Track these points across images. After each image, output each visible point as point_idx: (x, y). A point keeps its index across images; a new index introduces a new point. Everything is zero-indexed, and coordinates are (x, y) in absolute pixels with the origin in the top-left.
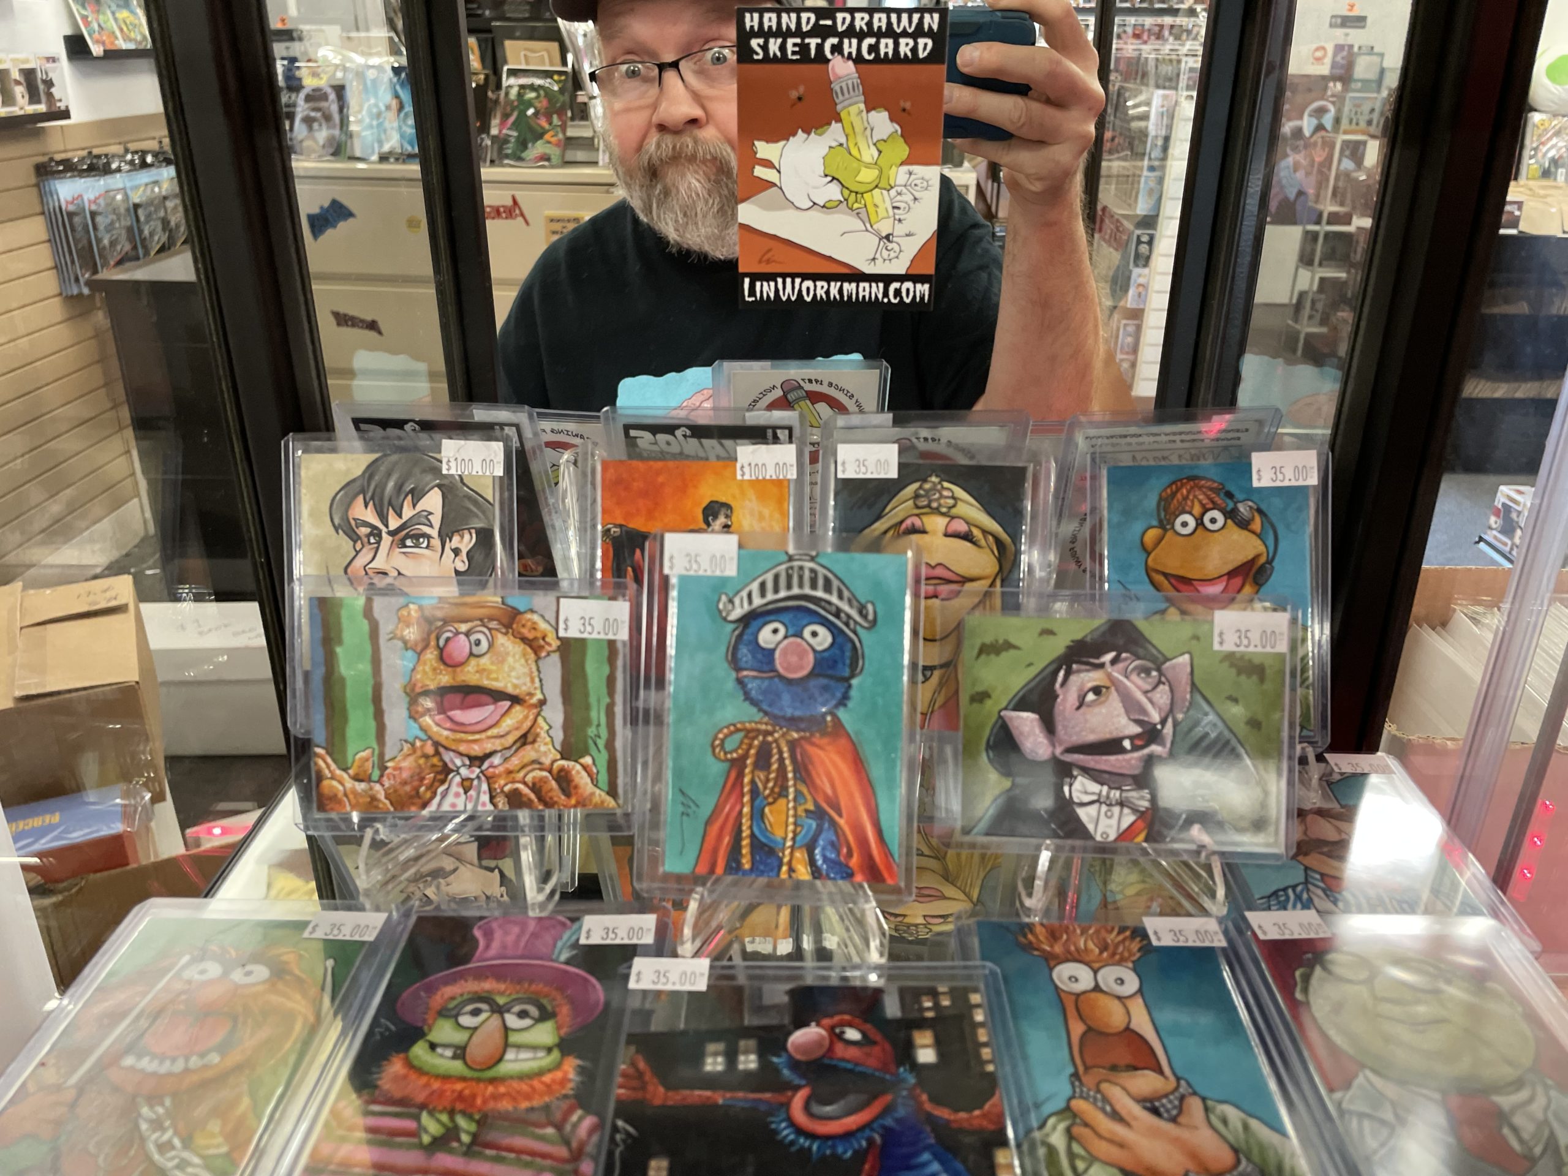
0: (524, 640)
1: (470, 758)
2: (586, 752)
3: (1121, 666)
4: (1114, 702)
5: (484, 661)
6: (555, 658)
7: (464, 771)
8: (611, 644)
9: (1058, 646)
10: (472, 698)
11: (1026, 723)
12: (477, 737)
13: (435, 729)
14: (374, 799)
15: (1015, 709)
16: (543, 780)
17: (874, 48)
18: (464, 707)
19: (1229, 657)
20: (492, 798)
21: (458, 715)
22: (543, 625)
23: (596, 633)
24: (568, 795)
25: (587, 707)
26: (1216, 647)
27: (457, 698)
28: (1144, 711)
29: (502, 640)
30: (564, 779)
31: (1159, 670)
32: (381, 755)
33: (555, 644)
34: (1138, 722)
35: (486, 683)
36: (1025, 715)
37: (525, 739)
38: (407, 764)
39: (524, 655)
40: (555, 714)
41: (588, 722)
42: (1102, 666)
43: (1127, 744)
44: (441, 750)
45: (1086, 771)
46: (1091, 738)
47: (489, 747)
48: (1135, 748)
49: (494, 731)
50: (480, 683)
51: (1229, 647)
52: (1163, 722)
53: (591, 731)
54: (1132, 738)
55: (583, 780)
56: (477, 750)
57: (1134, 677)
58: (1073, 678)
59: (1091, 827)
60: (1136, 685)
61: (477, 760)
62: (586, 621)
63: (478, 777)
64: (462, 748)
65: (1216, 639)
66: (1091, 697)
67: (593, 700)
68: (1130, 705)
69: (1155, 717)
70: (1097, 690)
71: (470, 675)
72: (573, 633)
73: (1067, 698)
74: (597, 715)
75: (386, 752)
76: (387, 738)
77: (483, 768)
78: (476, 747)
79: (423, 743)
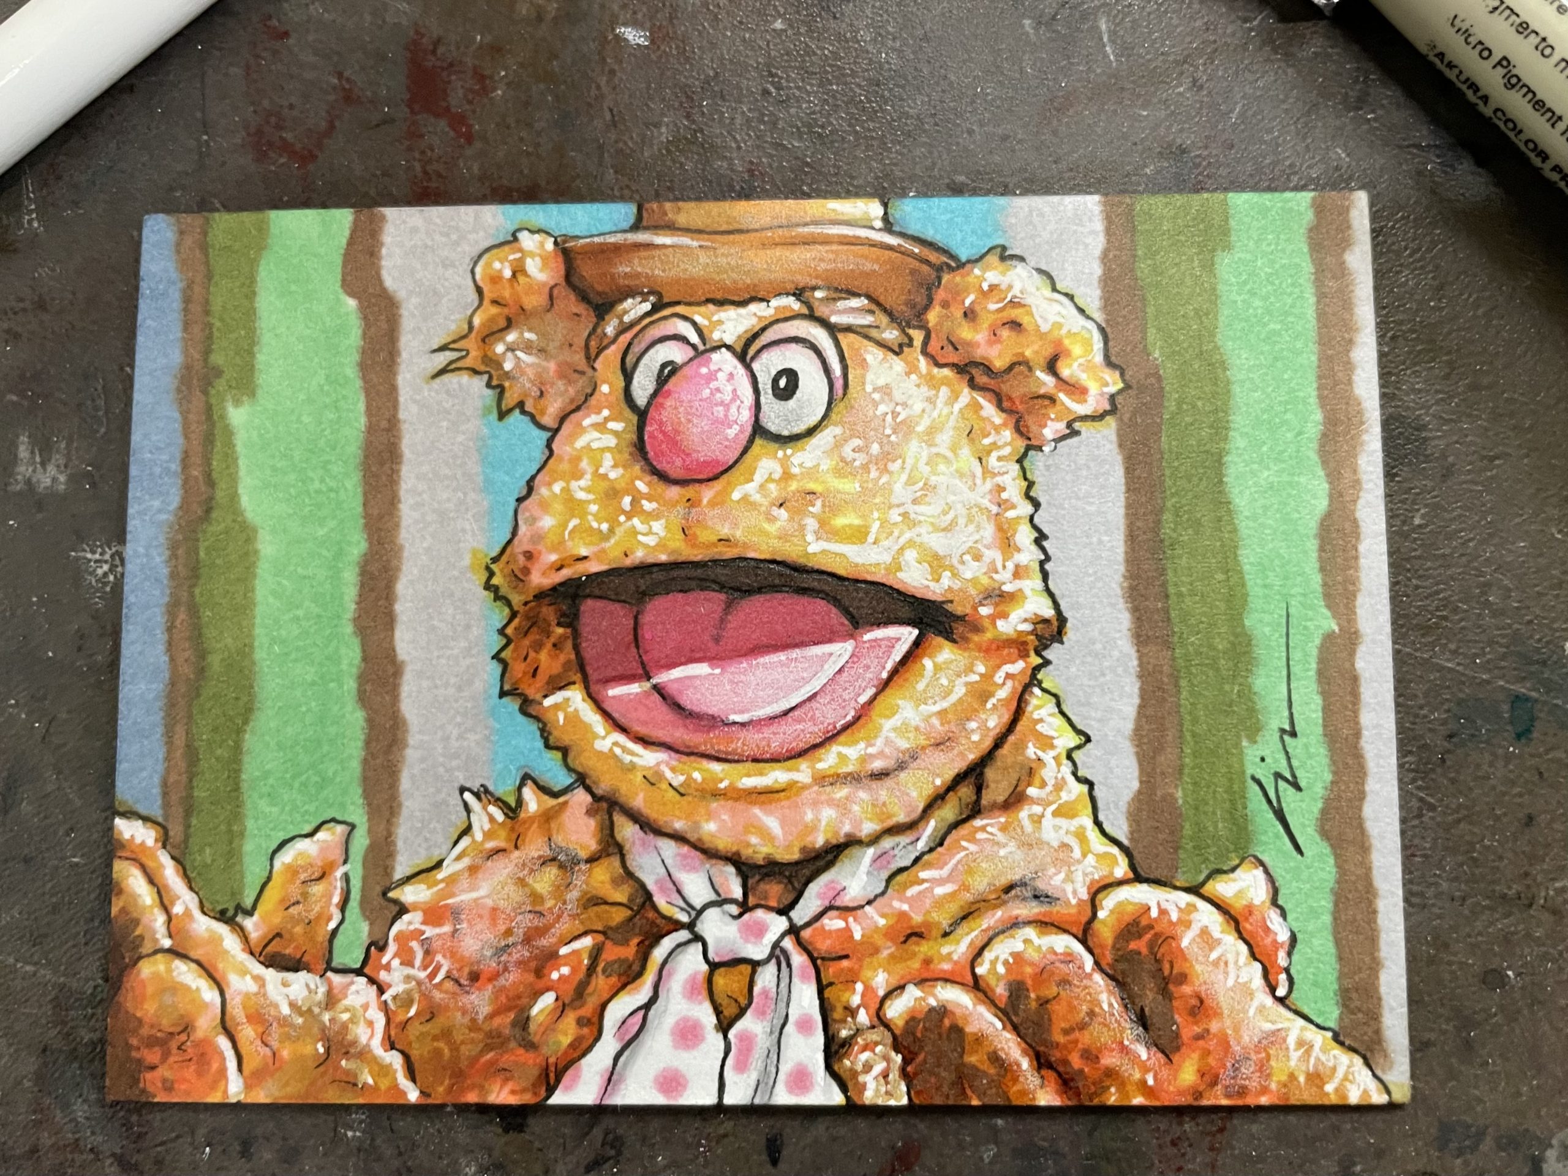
0: (973, 370)
1: (746, 869)
2: (1237, 850)
5: (811, 459)
6: (1100, 444)
7: (718, 927)
12: (776, 776)
13: (607, 740)
14: (339, 1045)
20: (835, 1051)
21: (700, 682)
22: (1048, 312)
24: (1166, 1042)
29: (882, 373)
30: (1144, 968)
32: (380, 855)
33: (1098, 386)
35: (815, 549)
37: (978, 790)
38: (482, 893)
39: (973, 432)
44: (627, 831)
47: (826, 820)
49: (849, 755)
50: (790, 552)
53: (1259, 758)
55: (1226, 973)
56: (774, 834)
61: (774, 880)
63: (778, 954)
64: (715, 826)
67: (1262, 619)
71: (753, 516)
74: (1283, 686)
75: (400, 844)
76: (405, 783)
77: (801, 913)
78: (772, 823)
79: (552, 802)
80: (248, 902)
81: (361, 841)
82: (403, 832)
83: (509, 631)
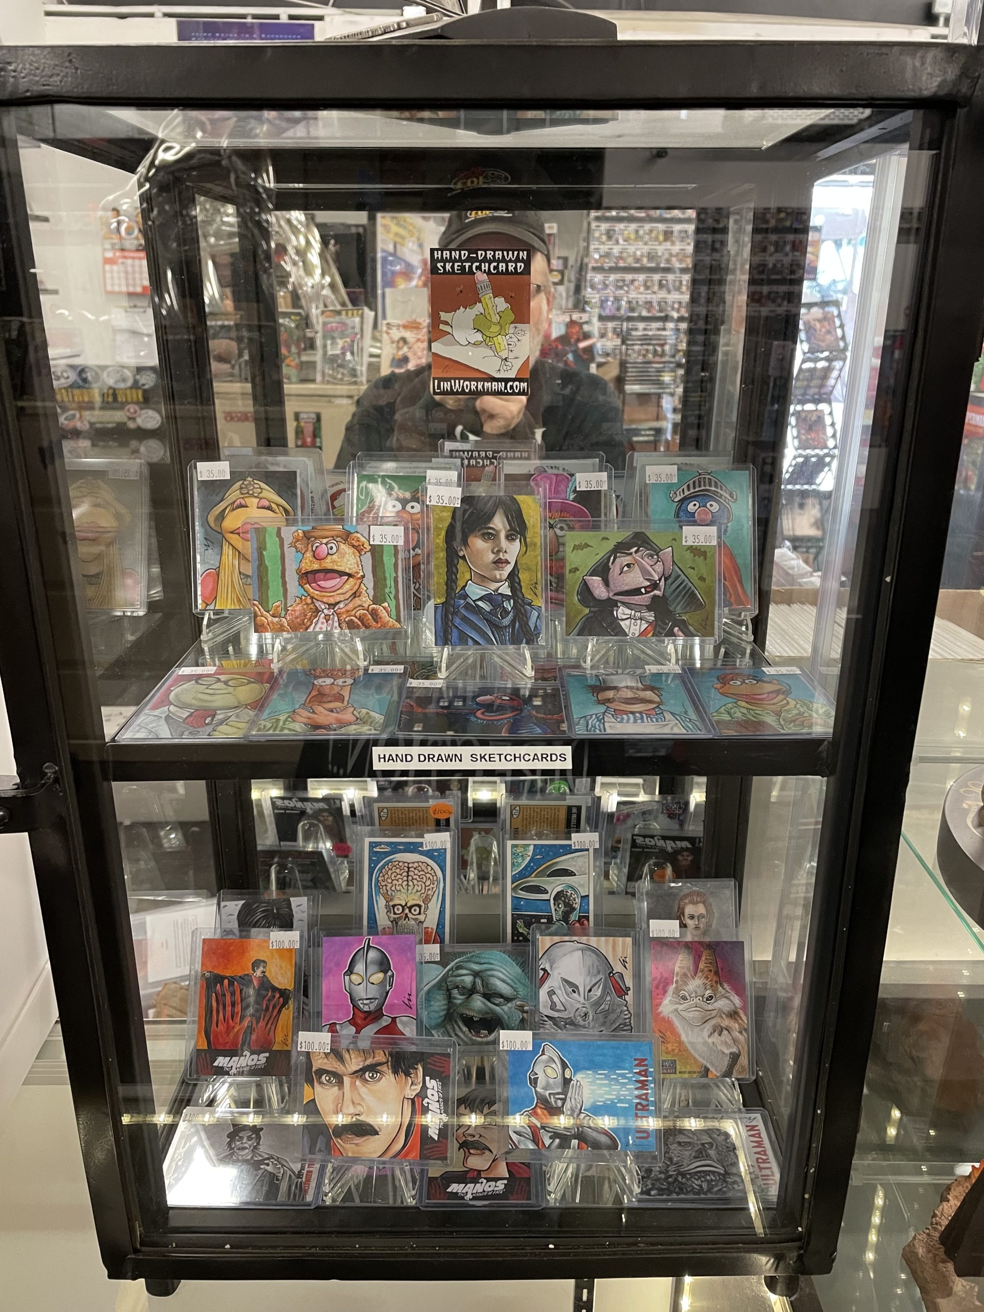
0: (353, 546)
1: (329, 605)
2: (385, 601)
3: (640, 553)
4: (636, 572)
5: (334, 557)
6: (369, 554)
7: (325, 611)
8: (396, 547)
9: (610, 545)
10: (329, 575)
11: (596, 583)
12: (332, 594)
13: (311, 590)
14: (282, 626)
15: (591, 575)
16: (364, 614)
17: (496, 268)
18: (325, 580)
19: (690, 548)
20: (339, 624)
21: (322, 583)
22: (362, 539)
23: (389, 542)
24: (377, 622)
25: (385, 579)
26: (684, 543)
27: (322, 575)
28: (652, 576)
29: (342, 546)
30: (374, 614)
31: (657, 555)
32: (286, 604)
33: (369, 548)
34: (648, 580)
35: (336, 568)
36: (595, 578)
37: (355, 595)
38: (298, 608)
39: (354, 553)
40: (369, 581)
41: (386, 586)
42: (631, 554)
43: (643, 590)
44: (315, 601)
45: (624, 604)
46: (626, 588)
47: (338, 599)
48: (647, 592)
49: (340, 591)
50: (333, 568)
51: (690, 543)
52: (660, 580)
53: (387, 590)
54: (645, 588)
55: (383, 614)
56: (332, 601)
57: (646, 559)
58: (618, 560)
59: (627, 631)
60: (646, 563)
61: (332, 606)
62: (383, 537)
63: (333, 614)
64: (325, 600)
65: (684, 540)
66: (626, 568)
67: (387, 575)
68: (644, 572)
69: (656, 578)
70: (628, 565)
71: (328, 564)
72: (377, 542)
73: (615, 569)
74: (390, 582)
79: (306, 597)
83: (299, 578)
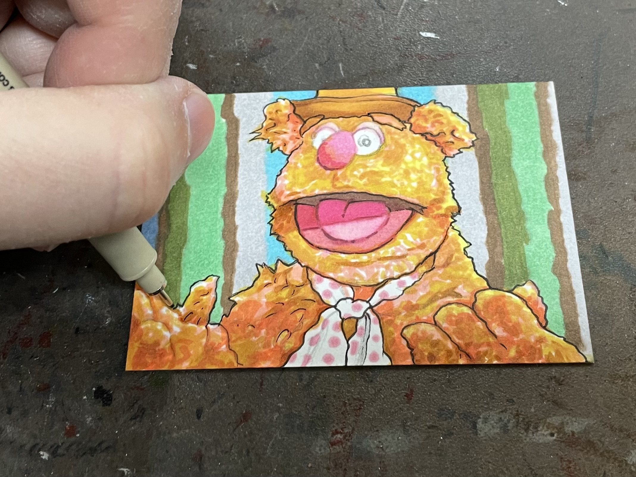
1: (354, 288)
6: (470, 156)
18: (346, 218)
20: (386, 347)
21: (337, 229)
27: (338, 209)
32: (228, 286)
40: (474, 226)
41: (523, 237)
44: (313, 276)
50: (368, 189)
53: (530, 249)
56: (363, 277)
63: (366, 315)
67: (528, 206)
71: (356, 178)
74: (536, 228)
75: (235, 282)
76: (237, 263)
77: (373, 302)
78: (363, 273)
79: (288, 268)
80: (181, 302)
81: (221, 282)
82: (236, 279)
83: (273, 215)
